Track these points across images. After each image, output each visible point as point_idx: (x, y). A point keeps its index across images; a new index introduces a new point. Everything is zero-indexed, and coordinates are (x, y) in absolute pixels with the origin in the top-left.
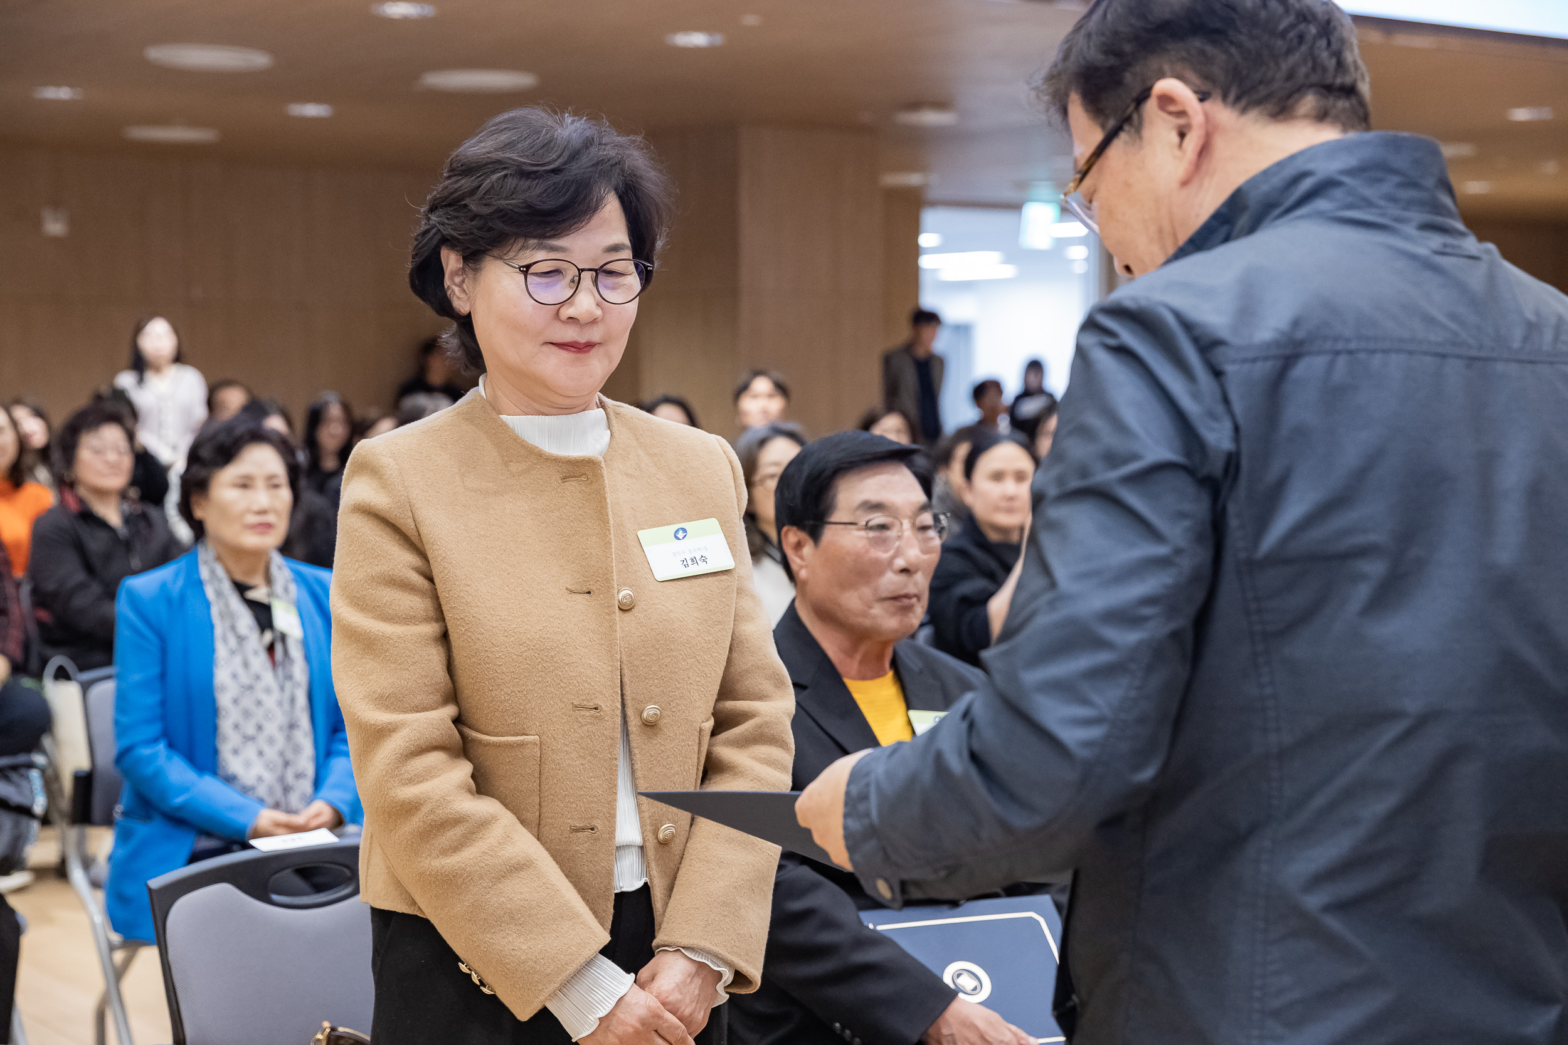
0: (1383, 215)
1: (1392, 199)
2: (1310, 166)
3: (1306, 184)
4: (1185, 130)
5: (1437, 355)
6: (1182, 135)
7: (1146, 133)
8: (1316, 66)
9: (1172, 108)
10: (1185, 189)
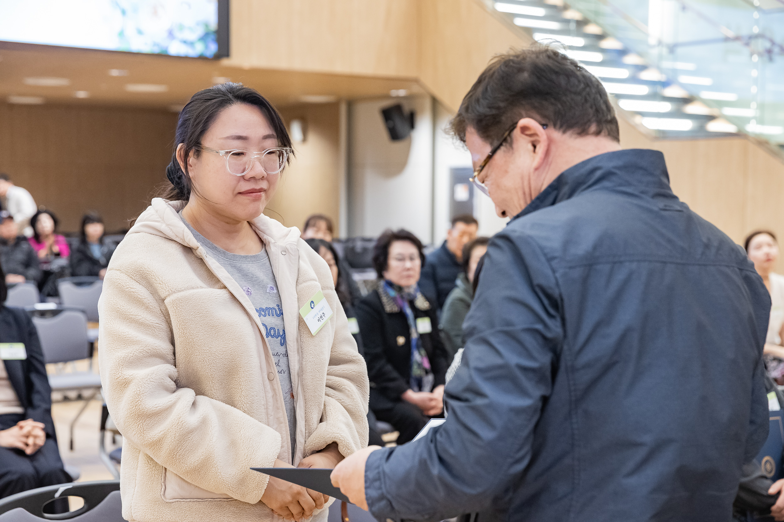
0: (636, 189)
1: (641, 181)
2: (600, 164)
3: (598, 174)
4: (535, 143)
6: (535, 147)
7: (515, 146)
10: (537, 172)
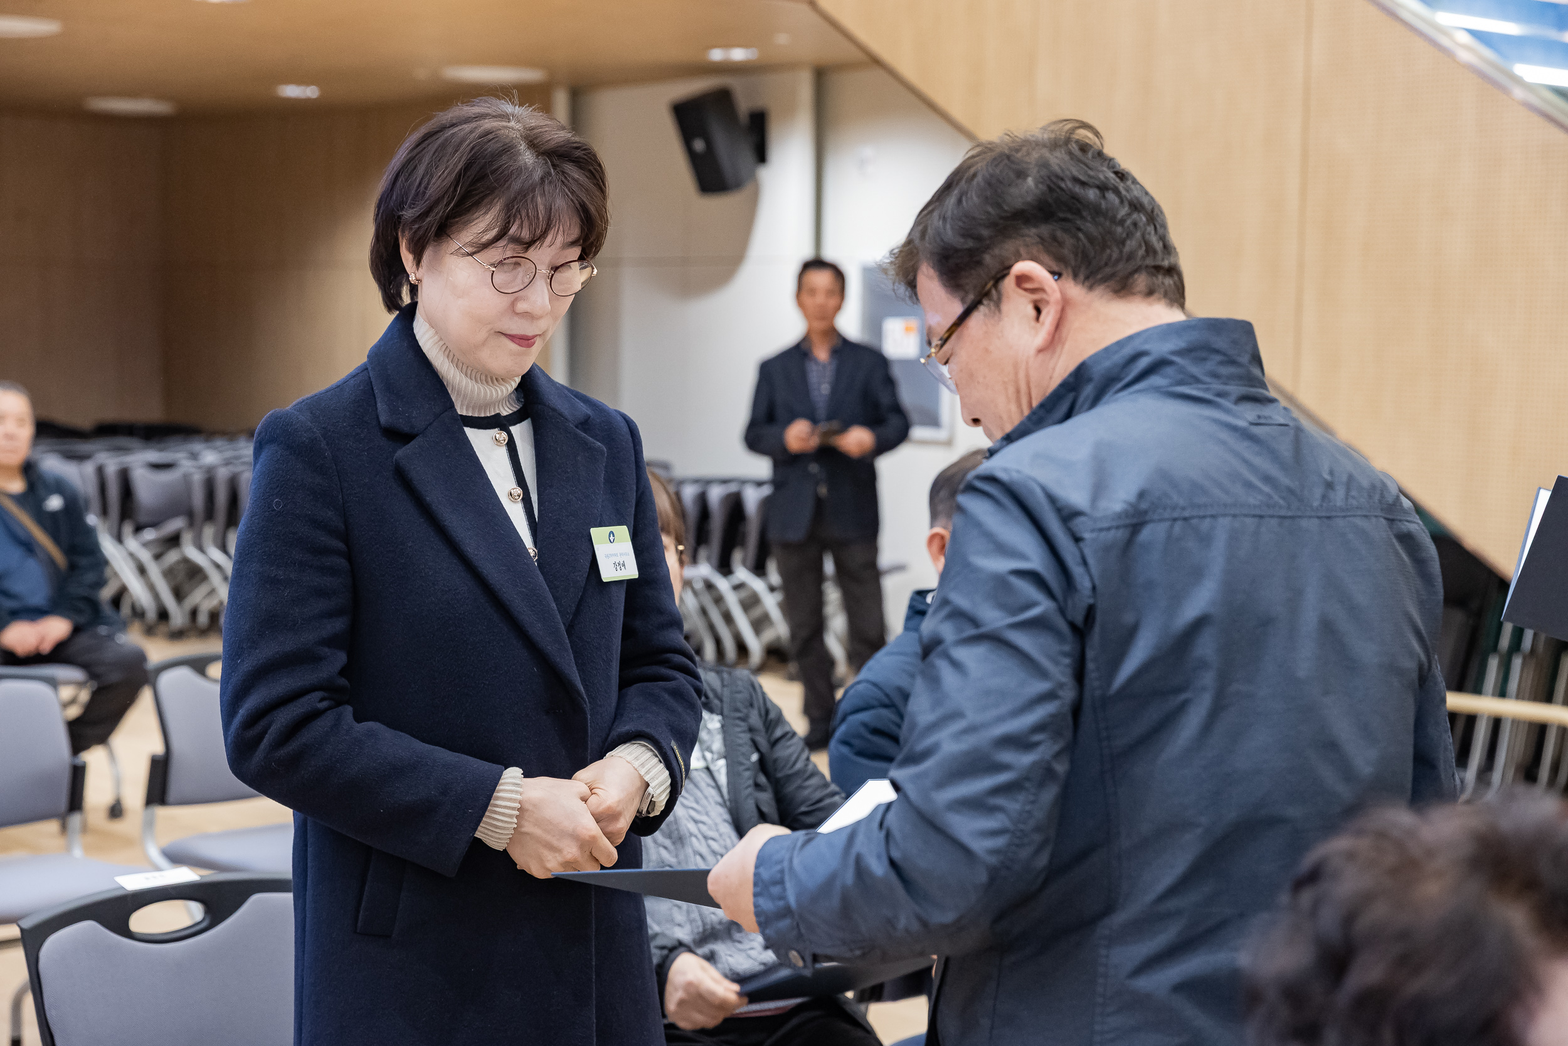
0: (1207, 390)
1: (1215, 375)
2: (1146, 347)
3: (1143, 363)
4: (1041, 306)
5: (1254, 516)
6: (1038, 311)
7: (1005, 307)
8: (1150, 250)
9: (1028, 286)
10: (1041, 356)
